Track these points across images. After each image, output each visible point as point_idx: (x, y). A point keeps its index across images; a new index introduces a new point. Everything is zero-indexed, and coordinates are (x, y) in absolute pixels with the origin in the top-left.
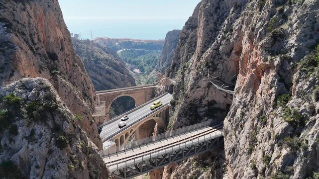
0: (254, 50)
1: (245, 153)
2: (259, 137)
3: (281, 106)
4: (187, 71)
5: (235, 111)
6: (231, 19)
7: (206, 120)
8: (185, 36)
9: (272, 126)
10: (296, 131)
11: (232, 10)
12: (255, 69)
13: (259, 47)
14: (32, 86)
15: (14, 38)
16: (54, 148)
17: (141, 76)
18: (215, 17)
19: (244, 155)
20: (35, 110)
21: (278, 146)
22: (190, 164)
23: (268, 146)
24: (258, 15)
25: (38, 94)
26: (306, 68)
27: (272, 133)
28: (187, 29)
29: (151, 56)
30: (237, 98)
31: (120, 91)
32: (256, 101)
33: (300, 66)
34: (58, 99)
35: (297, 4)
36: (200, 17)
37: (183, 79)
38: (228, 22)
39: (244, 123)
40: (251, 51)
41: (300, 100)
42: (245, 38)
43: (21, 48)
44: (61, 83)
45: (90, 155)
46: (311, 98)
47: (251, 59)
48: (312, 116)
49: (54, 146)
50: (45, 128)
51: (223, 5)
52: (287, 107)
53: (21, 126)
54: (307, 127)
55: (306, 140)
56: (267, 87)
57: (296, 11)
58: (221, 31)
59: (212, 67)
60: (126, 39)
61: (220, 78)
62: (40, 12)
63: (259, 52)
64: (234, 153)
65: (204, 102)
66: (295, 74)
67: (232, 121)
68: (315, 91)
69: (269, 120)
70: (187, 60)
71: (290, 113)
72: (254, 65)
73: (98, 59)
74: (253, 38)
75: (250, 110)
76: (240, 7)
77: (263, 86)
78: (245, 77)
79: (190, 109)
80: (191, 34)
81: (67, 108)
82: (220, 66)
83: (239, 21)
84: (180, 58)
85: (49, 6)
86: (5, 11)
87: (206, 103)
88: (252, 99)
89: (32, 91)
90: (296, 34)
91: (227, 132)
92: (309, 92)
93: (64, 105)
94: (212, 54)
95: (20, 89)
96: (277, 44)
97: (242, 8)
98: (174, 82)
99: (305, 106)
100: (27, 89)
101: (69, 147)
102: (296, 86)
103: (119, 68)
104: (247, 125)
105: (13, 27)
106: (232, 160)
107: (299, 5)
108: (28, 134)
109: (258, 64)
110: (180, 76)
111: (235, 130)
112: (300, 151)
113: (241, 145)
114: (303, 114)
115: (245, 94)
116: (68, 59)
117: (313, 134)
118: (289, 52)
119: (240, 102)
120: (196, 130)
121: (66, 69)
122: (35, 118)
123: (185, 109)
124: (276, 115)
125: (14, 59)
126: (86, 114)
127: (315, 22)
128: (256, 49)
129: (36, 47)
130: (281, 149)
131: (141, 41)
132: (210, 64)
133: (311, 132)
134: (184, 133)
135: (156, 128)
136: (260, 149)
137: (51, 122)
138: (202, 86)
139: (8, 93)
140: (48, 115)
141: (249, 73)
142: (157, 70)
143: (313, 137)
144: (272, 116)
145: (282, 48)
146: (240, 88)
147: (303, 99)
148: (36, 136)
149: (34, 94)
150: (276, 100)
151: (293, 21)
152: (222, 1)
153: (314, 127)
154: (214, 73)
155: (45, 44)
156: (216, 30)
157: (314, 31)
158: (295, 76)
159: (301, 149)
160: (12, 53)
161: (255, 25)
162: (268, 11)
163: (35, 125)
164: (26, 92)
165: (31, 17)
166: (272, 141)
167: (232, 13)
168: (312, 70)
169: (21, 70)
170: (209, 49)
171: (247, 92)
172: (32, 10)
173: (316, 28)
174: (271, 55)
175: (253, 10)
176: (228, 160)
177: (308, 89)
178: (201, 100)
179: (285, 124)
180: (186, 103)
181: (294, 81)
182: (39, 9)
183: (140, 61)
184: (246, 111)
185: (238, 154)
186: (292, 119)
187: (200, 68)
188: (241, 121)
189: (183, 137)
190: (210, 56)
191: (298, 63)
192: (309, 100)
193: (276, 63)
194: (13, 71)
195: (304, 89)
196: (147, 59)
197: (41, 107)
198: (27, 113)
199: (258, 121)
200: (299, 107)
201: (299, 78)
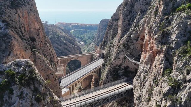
0: (152, 40)
1: (146, 101)
2: (154, 92)
3: (167, 75)
4: (112, 46)
5: (140, 74)
6: (138, 19)
7: (123, 78)
8: (111, 25)
9: (161, 87)
10: (175, 91)
11: (139, 13)
12: (152, 51)
13: (154, 39)
14: (21, 64)
15: (10, 32)
16: (34, 102)
17: (85, 46)
18: (129, 17)
19: (145, 102)
20: (23, 79)
21: (165, 100)
22: (113, 104)
23: (159, 99)
24: (154, 19)
25: (25, 69)
26: (181, 54)
27: (161, 91)
28: (113, 20)
29: (91, 34)
30: (141, 67)
31: (72, 57)
32: (152, 70)
33: (178, 53)
34: (37, 72)
35: (177, 15)
36: (120, 15)
37: (110, 50)
38: (137, 21)
39: (145, 82)
40: (150, 40)
41: (177, 73)
42: (146, 32)
43: (15, 38)
44: (38, 56)
45: (55, 104)
46: (184, 73)
47: (150, 45)
48: (185, 83)
49: (34, 101)
50: (29, 90)
51: (133, 10)
52: (170, 77)
53: (15, 89)
54: (181, 90)
55: (181, 98)
56: (158, 63)
57: (176, 20)
58: (132, 26)
59: (127, 47)
60: (76, 24)
61: (131, 53)
62: (25, 14)
63: (154, 42)
64: (139, 100)
65: (122, 67)
66: (175, 57)
67: (138, 80)
68: (186, 69)
69: (160, 83)
70: (112, 39)
71: (172, 80)
72: (151, 49)
73: (59, 37)
74: (151, 33)
75: (149, 75)
76: (144, 12)
77: (157, 62)
78: (146, 55)
79: (114, 71)
80: (115, 24)
81: (42, 77)
82: (132, 47)
83: (143, 20)
84: (108, 38)
85: (31, 10)
86: (5, 16)
87: (123, 68)
88: (150, 68)
89: (22, 68)
90: (176, 33)
91: (135, 87)
92: (183, 69)
93: (40, 75)
94: (127, 39)
95: (15, 66)
96: (165, 38)
97: (145, 13)
98: (104, 52)
99: (181, 77)
100: (19, 66)
101: (43, 101)
102: (175, 64)
103: (72, 42)
104: (147, 84)
105: (10, 25)
106: (138, 104)
107: (178, 16)
108: (19, 94)
109: (154, 49)
110: (108, 49)
111: (140, 86)
112: (177, 104)
113: (143, 96)
114: (179, 81)
115: (146, 65)
116: (42, 40)
117: (185, 95)
118: (171, 44)
119: (143, 70)
120: (117, 84)
121: (41, 46)
122: (23, 84)
123: (111, 71)
124: (164, 81)
125: (11, 45)
126: (52, 74)
127: (187, 27)
128: (153, 40)
129: (23, 35)
130: (166, 101)
131: (84, 24)
132: (126, 45)
133: (184, 93)
134: (110, 86)
135: (93, 80)
136: (154, 100)
137: (32, 86)
138: (121, 58)
139: (7, 69)
140: (31, 82)
141: (148, 53)
142: (94, 43)
143: (185, 96)
144: (161, 81)
145: (167, 41)
146: (143, 61)
147: (179, 73)
148: (24, 95)
149: (22, 70)
150: (164, 71)
151: (174, 25)
152: (133, 8)
153: (185, 90)
154: (128, 50)
155: (28, 32)
156: (129, 25)
157: (186, 32)
158: (175, 59)
159: (178, 103)
160: (9, 41)
161: (152, 25)
162: (160, 18)
163: (23, 88)
164: (18, 68)
165: (20, 17)
166: (161, 96)
167: (139, 16)
168: (185, 56)
169: (15, 51)
170: (125, 36)
171: (147, 64)
172: (21, 12)
173: (187, 31)
174: (161, 45)
175: (151, 15)
176: (136, 104)
177: (182, 67)
178: (120, 66)
179: (169, 87)
180: (111, 67)
181: (174, 61)
182: (25, 12)
183: (84, 37)
184: (146, 75)
185: (141, 100)
186: (173, 84)
187: (120, 47)
188: (143, 81)
189: (109, 89)
190: (126, 41)
191: (176, 51)
192: (183, 74)
193: (164, 50)
194: (10, 52)
195: (180, 67)
196: (88, 36)
197: (27, 78)
198: (18, 81)
199: (153, 82)
200: (177, 77)
201: (177, 60)
